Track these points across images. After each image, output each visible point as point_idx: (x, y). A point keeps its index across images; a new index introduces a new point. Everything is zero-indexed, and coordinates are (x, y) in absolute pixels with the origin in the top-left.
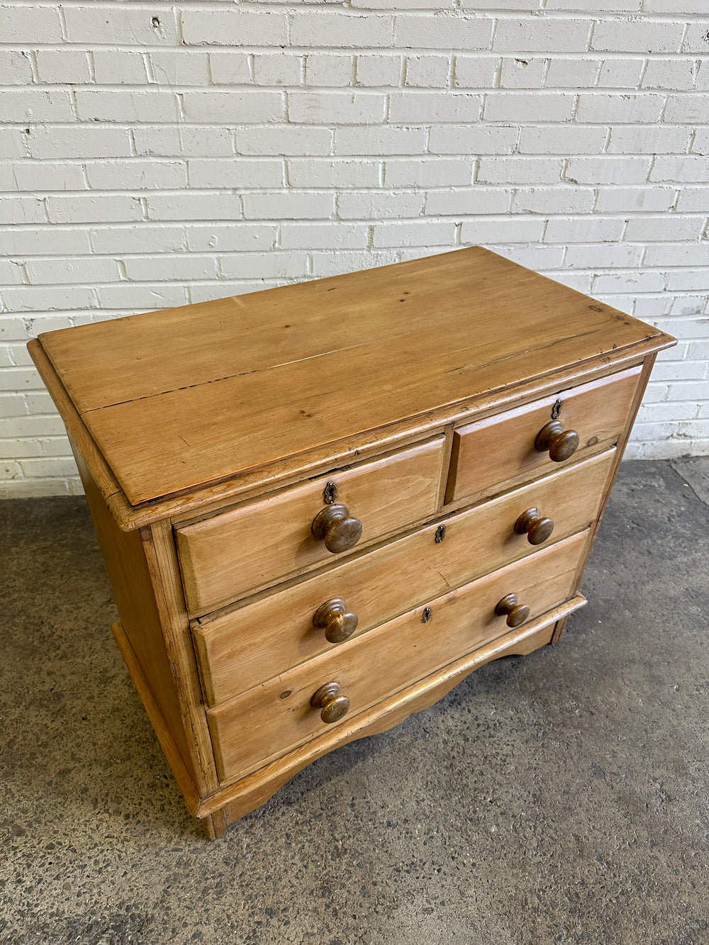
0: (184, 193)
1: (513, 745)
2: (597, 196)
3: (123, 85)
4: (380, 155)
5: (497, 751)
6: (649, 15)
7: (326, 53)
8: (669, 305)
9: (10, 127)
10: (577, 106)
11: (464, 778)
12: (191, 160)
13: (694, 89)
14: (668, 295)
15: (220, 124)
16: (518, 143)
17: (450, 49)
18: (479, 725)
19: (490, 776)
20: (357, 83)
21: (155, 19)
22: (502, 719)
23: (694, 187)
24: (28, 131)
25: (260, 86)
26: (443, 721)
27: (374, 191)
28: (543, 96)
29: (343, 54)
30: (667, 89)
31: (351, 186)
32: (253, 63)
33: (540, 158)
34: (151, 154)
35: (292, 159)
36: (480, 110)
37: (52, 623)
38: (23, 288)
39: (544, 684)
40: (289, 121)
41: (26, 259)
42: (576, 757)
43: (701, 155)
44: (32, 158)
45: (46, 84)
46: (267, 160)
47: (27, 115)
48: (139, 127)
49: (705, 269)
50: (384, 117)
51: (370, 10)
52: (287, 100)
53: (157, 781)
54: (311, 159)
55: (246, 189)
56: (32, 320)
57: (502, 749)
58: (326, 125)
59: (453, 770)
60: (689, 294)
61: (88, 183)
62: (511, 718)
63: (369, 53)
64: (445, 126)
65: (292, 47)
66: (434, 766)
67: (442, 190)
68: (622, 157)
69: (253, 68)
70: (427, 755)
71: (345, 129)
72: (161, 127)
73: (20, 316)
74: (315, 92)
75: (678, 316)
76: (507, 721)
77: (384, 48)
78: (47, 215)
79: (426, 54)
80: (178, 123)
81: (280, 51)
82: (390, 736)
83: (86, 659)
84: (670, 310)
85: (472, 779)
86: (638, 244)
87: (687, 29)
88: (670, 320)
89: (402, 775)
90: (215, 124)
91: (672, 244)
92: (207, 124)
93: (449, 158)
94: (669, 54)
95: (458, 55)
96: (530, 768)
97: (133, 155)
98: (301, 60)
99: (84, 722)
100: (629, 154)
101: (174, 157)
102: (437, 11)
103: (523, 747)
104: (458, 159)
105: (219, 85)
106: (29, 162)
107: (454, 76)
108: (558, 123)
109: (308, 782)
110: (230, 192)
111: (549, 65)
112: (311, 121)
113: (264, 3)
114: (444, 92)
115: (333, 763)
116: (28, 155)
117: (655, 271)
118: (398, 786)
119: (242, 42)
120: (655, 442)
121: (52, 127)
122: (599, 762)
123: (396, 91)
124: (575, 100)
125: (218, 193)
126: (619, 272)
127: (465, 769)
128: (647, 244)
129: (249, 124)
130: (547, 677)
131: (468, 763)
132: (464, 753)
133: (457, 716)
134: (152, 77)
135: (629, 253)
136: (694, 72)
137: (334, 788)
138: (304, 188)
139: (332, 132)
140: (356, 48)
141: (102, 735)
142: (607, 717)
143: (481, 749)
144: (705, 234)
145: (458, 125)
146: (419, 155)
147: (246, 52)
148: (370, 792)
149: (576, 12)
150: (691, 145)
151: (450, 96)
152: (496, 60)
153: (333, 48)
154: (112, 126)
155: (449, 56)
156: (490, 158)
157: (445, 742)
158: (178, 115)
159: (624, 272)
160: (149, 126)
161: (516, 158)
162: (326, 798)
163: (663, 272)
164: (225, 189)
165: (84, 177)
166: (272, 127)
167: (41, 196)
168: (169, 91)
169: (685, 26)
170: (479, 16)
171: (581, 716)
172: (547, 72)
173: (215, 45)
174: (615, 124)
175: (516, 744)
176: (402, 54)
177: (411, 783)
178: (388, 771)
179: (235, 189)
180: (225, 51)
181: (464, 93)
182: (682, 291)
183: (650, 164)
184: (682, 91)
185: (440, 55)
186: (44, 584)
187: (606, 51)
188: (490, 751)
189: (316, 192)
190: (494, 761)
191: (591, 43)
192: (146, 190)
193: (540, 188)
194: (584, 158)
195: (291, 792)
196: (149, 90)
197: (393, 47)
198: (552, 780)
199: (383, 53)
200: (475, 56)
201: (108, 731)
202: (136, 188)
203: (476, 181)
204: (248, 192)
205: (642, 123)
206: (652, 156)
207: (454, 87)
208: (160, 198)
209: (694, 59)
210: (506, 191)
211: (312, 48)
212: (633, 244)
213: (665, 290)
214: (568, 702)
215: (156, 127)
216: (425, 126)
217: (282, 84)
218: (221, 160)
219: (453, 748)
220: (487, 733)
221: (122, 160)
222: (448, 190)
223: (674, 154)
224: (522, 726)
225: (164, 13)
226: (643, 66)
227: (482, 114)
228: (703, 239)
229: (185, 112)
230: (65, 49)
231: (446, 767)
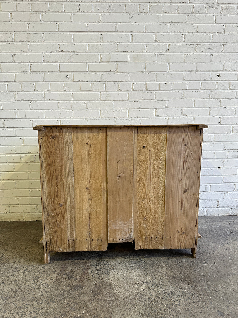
0: (72, 119)
1: (180, 301)
2: (194, 119)
3: (57, 91)
4: (127, 109)
5: (173, 303)
6: (199, 71)
7: (111, 83)
8: (227, 154)
9: (26, 102)
10: (183, 94)
11: (157, 312)
12: (74, 110)
13: (217, 89)
14: (226, 151)
15: (83, 101)
16: (167, 105)
17: (145, 81)
18: (165, 293)
19: (168, 312)
20: (120, 90)
21: (67, 76)
22: (175, 291)
23: (225, 117)
24: (31, 103)
25: (93, 91)
26: (149, 291)
27: (126, 119)
28: (173, 92)
29: (116, 83)
30: (209, 90)
31: (119, 117)
32: (92, 85)
33: (174, 109)
34: (63, 108)
35: (102, 110)
36: (155, 96)
37: (3, 254)
38: (22, 146)
39: (194, 280)
40: (101, 100)
41: (24, 137)
42: (210, 307)
43: (225, 107)
44: (31, 109)
45: (38, 91)
46: (95, 110)
47: (32, 98)
48: (61, 101)
49: (236, 142)
50: (128, 99)
51: (122, 72)
52: (101, 95)
53: (23, 306)
54: (108, 110)
55: (89, 118)
56: (23, 156)
57: (175, 302)
58: (111, 101)
59: (152, 309)
60: (233, 151)
61: (45, 116)
62: (179, 291)
63: (123, 83)
64: (146, 101)
65: (102, 81)
66: (143, 307)
67: (146, 118)
68: (200, 108)
69: (92, 86)
70: (140, 302)
71: (117, 102)
72: (67, 101)
73: (19, 155)
74: (108, 92)
75: (231, 158)
76: (177, 292)
77: (126, 81)
78: (32, 125)
79: (138, 82)
80: (71, 100)
81: (99, 82)
82: (125, 295)
83: (11, 265)
84: (228, 156)
85: (160, 313)
86: (211, 134)
87: (211, 75)
88: (229, 160)
89: (129, 310)
90: (81, 101)
91: (222, 134)
92: (79, 101)
93: (147, 109)
94: (207, 81)
95: (147, 82)
96: (187, 310)
97: (58, 109)
98: (105, 85)
99: (2, 284)
100: (202, 107)
101: (69, 109)
102: (140, 72)
103: (185, 302)
104: (150, 109)
105: (83, 91)
106: (30, 110)
107: (146, 88)
108: (178, 99)
109: (86, 310)
110: (84, 119)
111: (173, 84)
112: (107, 100)
113: (95, 71)
114: (144, 92)
115: (99, 303)
116: (30, 109)
117: (219, 143)
118: (126, 314)
119: (89, 80)
120: (235, 208)
121: (37, 101)
122: (220, 310)
123: (131, 92)
124: (182, 93)
125: (81, 119)
126: (207, 143)
127: (158, 309)
128: (214, 134)
129: (90, 101)
130: (196, 278)
131: (159, 307)
132: (157, 302)
133: (155, 289)
134: (65, 89)
135: (209, 137)
136: (216, 85)
137: (97, 313)
138: (106, 118)
139: (113, 103)
140: (119, 81)
141: (7, 289)
142: (223, 293)
143: (165, 302)
144: (233, 131)
145: (149, 100)
146: (138, 109)
147: (90, 83)
148: (113, 315)
149: (178, 71)
150: (221, 105)
151: (146, 93)
152: (158, 83)
153: (113, 81)
154: (53, 101)
155: (145, 83)
156: (159, 109)
157: (149, 298)
158: (71, 98)
159: (208, 143)
160: (63, 101)
161: (167, 109)
162: (93, 316)
163: (222, 143)
164: (83, 118)
165: (44, 115)
166: (97, 101)
167: (31, 120)
168: (69, 92)
169: (210, 74)
170: (152, 73)
171: (211, 292)
172: (173, 86)
173: (82, 81)
174: (196, 99)
175: (181, 301)
176: (132, 83)
177: (132, 313)
178: (122, 308)
179: (86, 118)
180: (84, 83)
181: (150, 92)
182: (230, 150)
183: (209, 110)
184: (213, 90)
185: (142, 83)
186: (6, 243)
187: (189, 80)
188: (168, 302)
189: (109, 119)
190: (171, 307)
191: (184, 78)
192: (61, 118)
193: (176, 117)
194: (188, 108)
195: (78, 313)
196: (64, 92)
197: (129, 81)
198: (198, 315)
199: (127, 83)
200: (152, 82)
201: (10, 288)
202: (58, 117)
203: (156, 116)
204: (89, 119)
205: (204, 99)
206: (209, 108)
207: (147, 91)
208: (65, 120)
209: (215, 82)
210: (165, 118)
211: (107, 82)
212: (210, 134)
213: (224, 149)
214: (205, 287)
215: (65, 101)
216: (139, 101)
217: (99, 91)
218: (82, 110)
219: (152, 301)
220: (168, 296)
221: (55, 110)
222: (147, 118)
223: (216, 107)
224: (184, 294)
225: (70, 74)
226: (201, 84)
227: (155, 97)
228: (232, 133)
229: (73, 97)
230: (44, 83)
231: (149, 308)
